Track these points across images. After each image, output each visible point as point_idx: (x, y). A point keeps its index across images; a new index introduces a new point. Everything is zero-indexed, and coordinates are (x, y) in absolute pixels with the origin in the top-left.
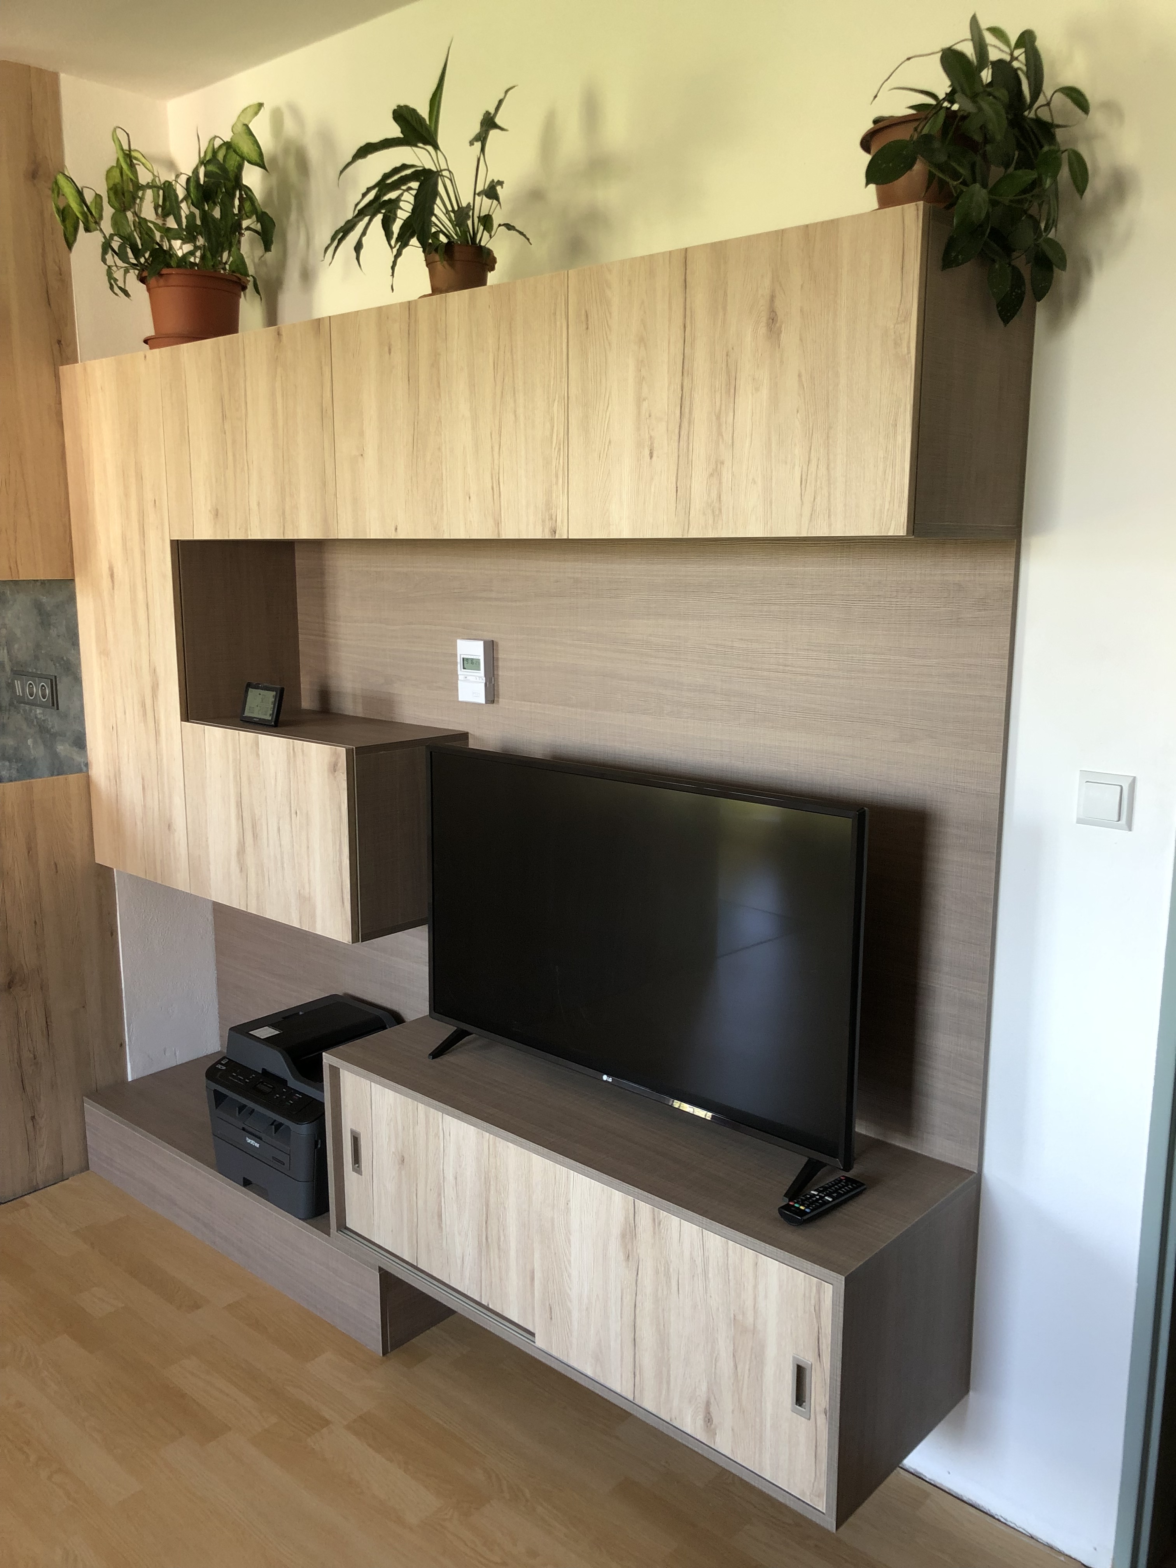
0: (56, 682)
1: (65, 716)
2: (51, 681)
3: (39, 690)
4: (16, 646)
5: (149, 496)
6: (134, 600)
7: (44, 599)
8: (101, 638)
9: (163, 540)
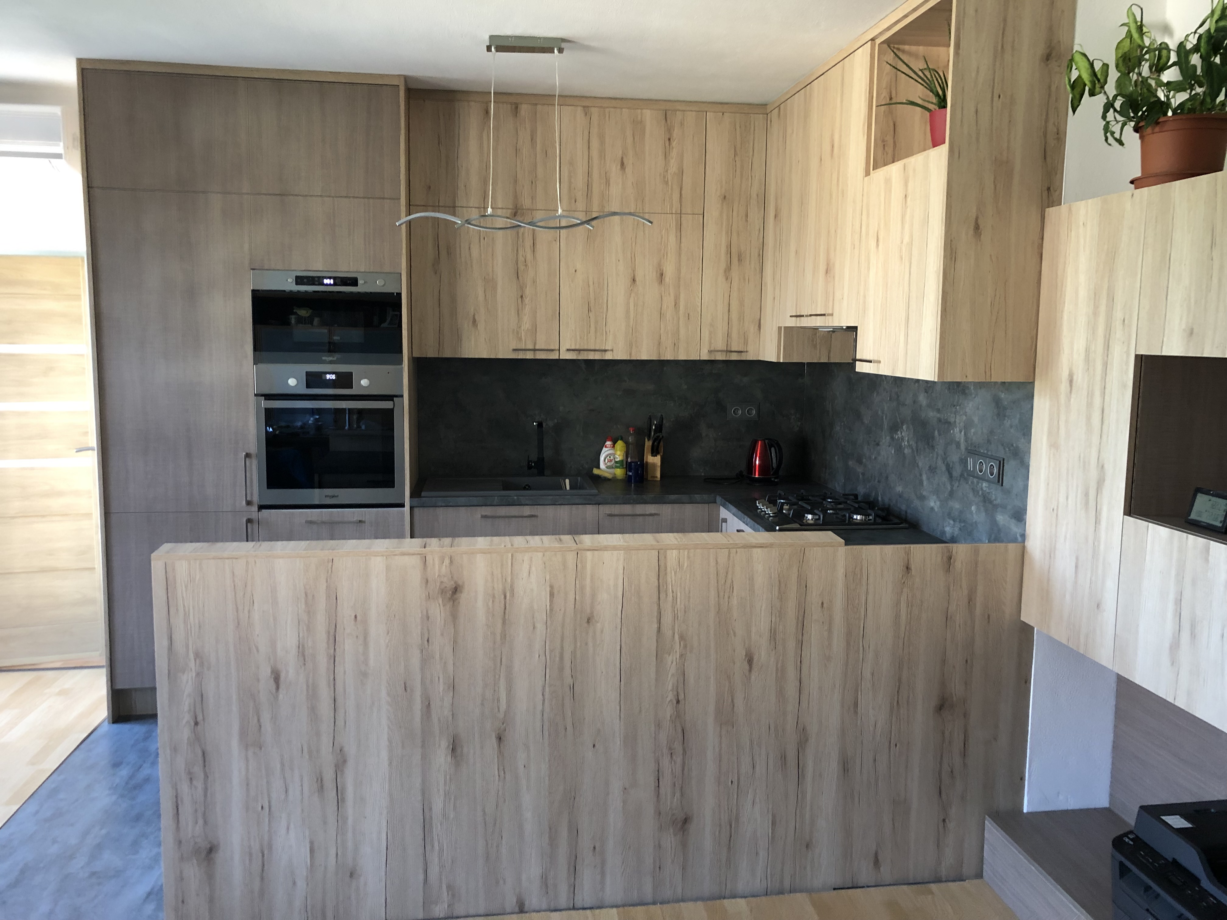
0: (1003, 463)
1: (1008, 492)
2: (1000, 462)
3: (988, 467)
4: (973, 430)
5: (1118, 315)
6: (1090, 405)
7: (1003, 396)
8: (1053, 433)
9: (1128, 354)
